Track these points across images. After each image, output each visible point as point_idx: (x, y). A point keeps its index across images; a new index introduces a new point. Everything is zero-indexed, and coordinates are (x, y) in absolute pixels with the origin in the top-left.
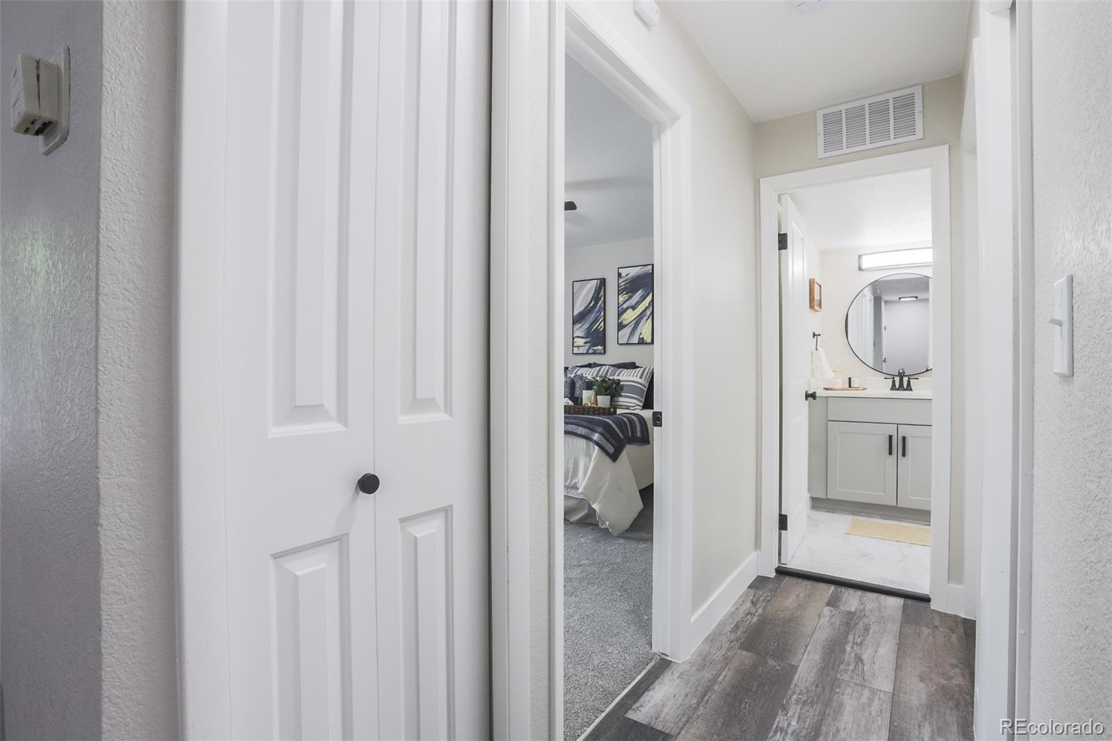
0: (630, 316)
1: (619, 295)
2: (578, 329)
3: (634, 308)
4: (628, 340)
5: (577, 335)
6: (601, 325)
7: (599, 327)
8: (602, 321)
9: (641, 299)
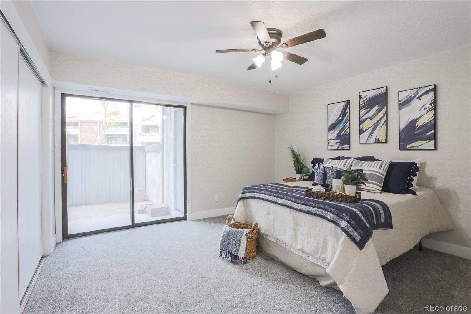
0: (368, 124)
1: (360, 110)
2: (331, 134)
3: (371, 118)
4: (367, 140)
5: (331, 138)
6: (347, 131)
7: (346, 133)
8: (347, 129)
9: (377, 112)
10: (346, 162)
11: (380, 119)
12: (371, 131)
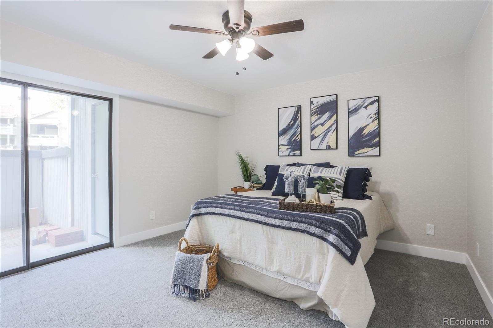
0: (319, 131)
1: (311, 116)
2: (282, 140)
3: (322, 125)
4: (319, 147)
5: (281, 144)
6: (298, 137)
7: (297, 138)
8: (299, 134)
9: (328, 118)
10: (304, 169)
11: (331, 126)
12: (322, 137)
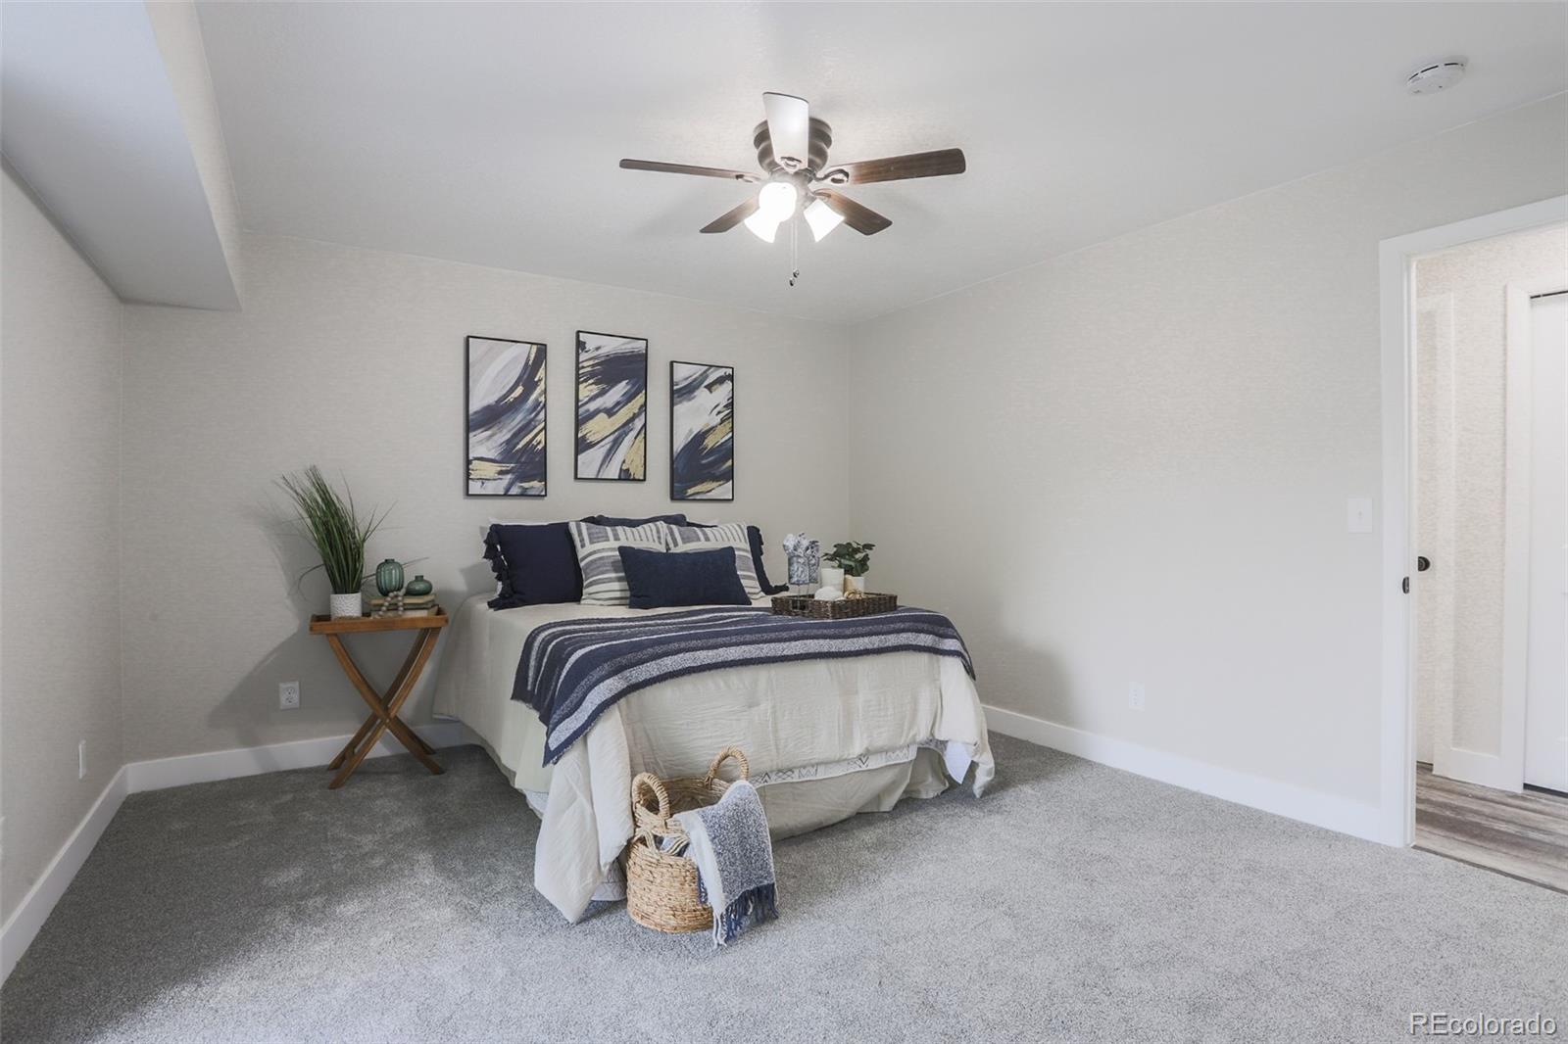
0: (599, 428)
1: (578, 383)
2: (481, 442)
3: (610, 412)
4: (599, 471)
5: (479, 456)
6: (538, 438)
7: (534, 443)
8: (541, 431)
9: (625, 398)
11: (632, 420)
12: (608, 446)
